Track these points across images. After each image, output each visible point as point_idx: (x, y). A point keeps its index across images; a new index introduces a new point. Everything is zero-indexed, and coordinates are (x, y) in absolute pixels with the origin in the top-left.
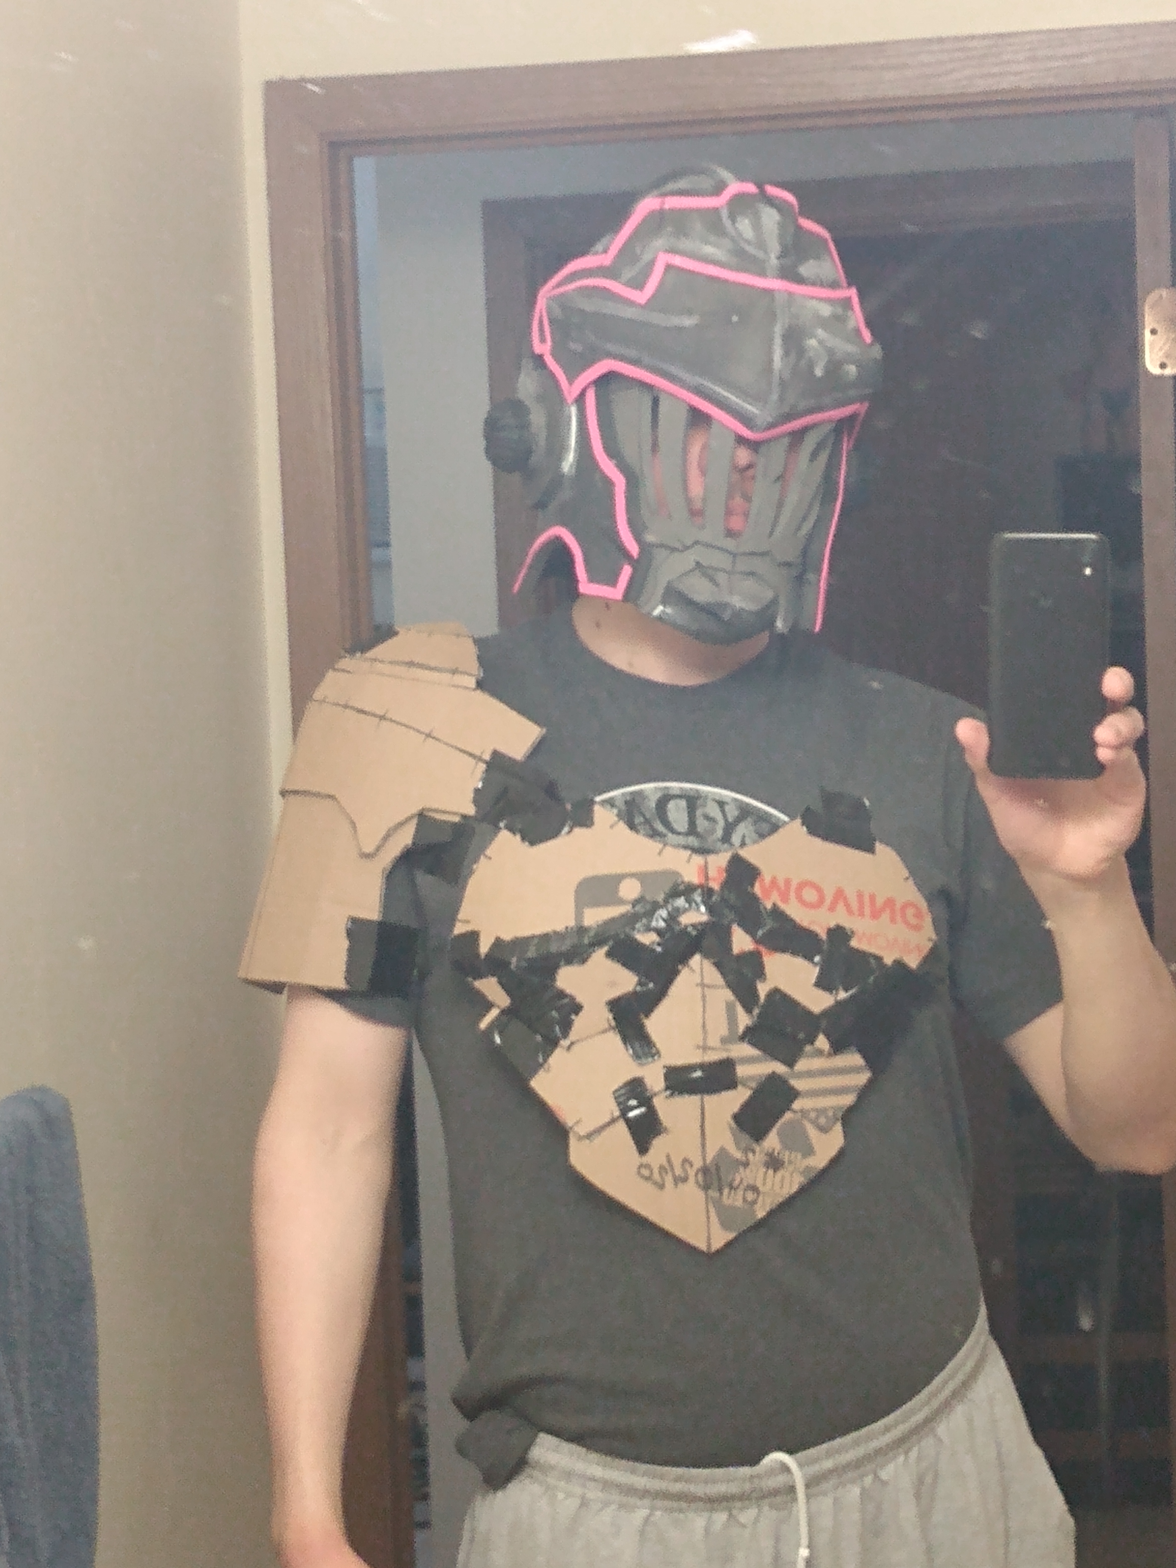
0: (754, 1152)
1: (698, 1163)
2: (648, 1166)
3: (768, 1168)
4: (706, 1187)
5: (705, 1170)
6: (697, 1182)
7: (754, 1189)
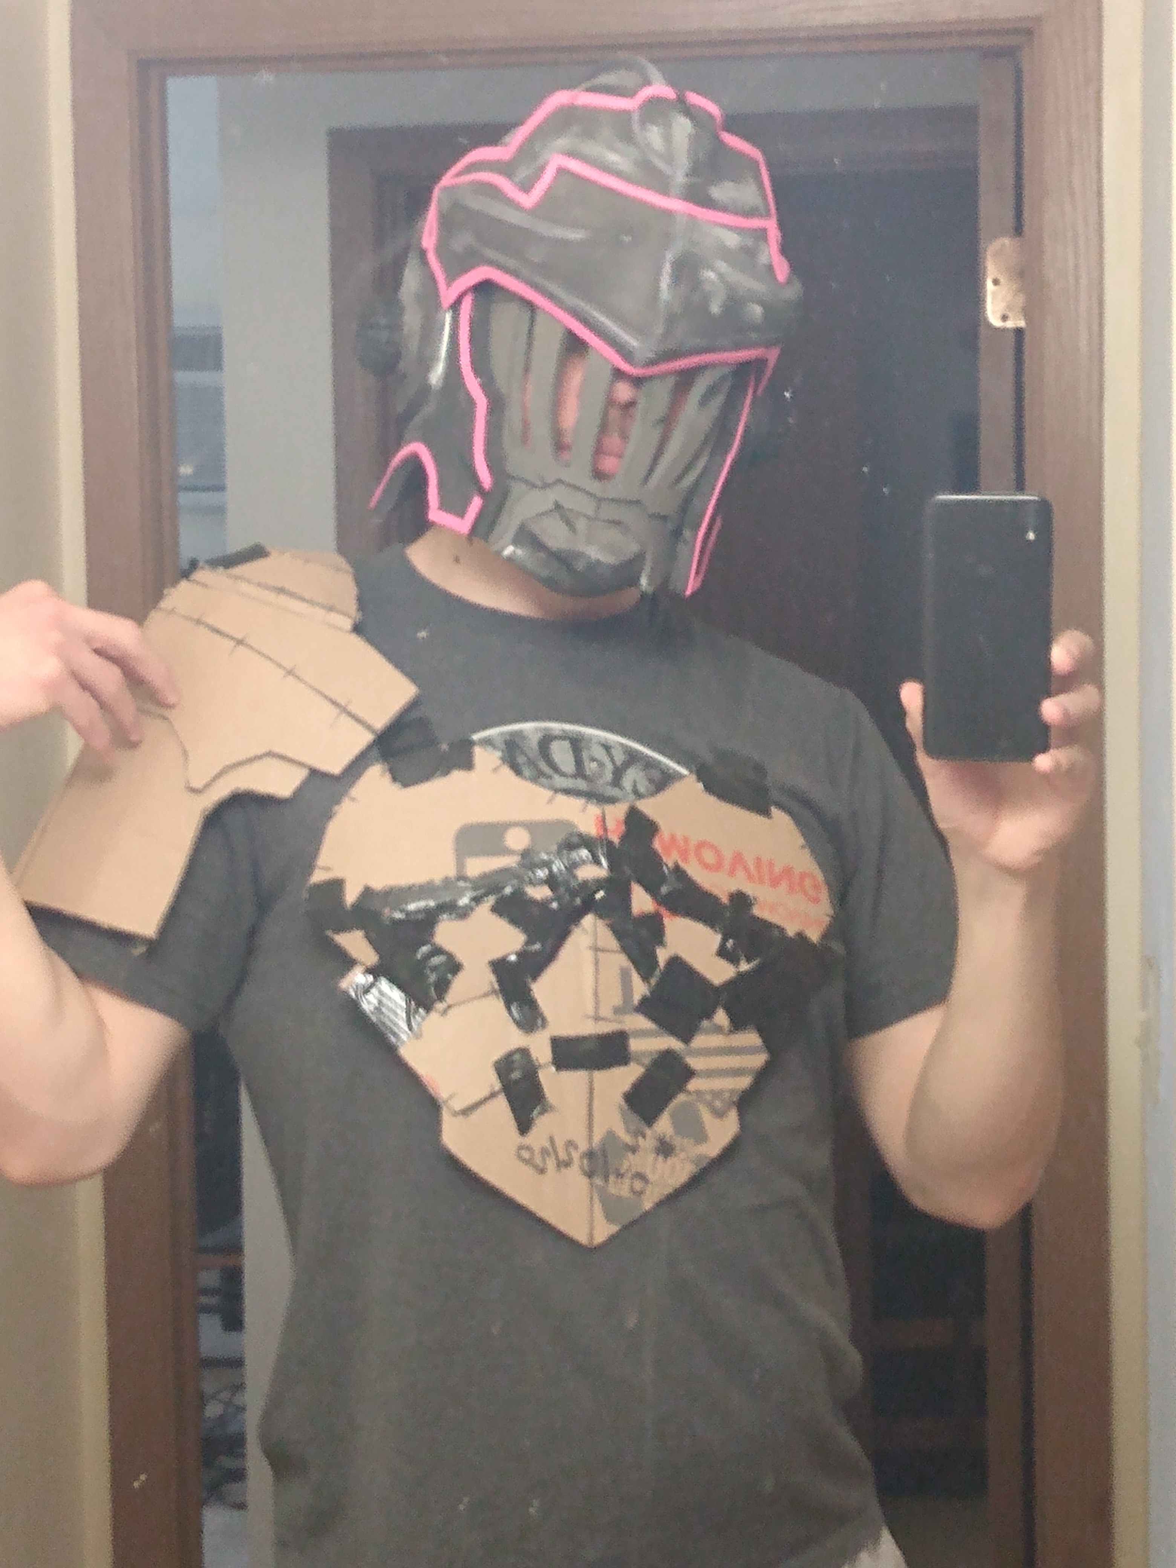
0: (644, 1137)
1: (583, 1147)
2: (528, 1148)
3: (658, 1154)
4: (590, 1175)
5: (590, 1155)
6: (582, 1168)
7: (641, 1177)
